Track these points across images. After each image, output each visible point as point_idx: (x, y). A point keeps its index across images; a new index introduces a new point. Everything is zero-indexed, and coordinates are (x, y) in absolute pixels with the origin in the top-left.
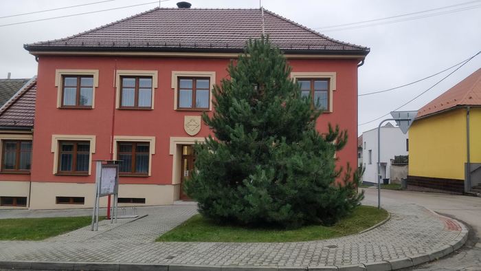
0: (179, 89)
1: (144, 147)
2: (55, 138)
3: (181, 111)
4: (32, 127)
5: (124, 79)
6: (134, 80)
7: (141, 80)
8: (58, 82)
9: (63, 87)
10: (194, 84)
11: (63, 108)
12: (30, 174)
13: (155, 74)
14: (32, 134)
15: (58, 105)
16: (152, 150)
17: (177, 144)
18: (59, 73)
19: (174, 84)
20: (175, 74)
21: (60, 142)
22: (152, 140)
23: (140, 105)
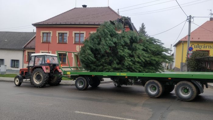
5: (60, 34)
9: (43, 36)
11: (43, 43)
18: (42, 32)
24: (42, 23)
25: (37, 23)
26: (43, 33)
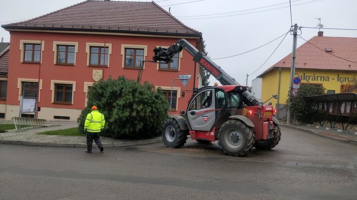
0: (90, 53)
1: (69, 87)
2: (20, 80)
3: (91, 66)
4: (7, 73)
6: (65, 47)
7: (69, 47)
8: (21, 47)
9: (25, 50)
10: (100, 50)
12: (6, 100)
13: (76, 44)
14: (7, 77)
15: (22, 61)
16: (74, 89)
17: (88, 87)
19: (88, 51)
20: (88, 45)
21: (23, 82)
22: (74, 83)
23: (68, 63)
24: (24, 25)
25: (13, 24)
26: (25, 44)
